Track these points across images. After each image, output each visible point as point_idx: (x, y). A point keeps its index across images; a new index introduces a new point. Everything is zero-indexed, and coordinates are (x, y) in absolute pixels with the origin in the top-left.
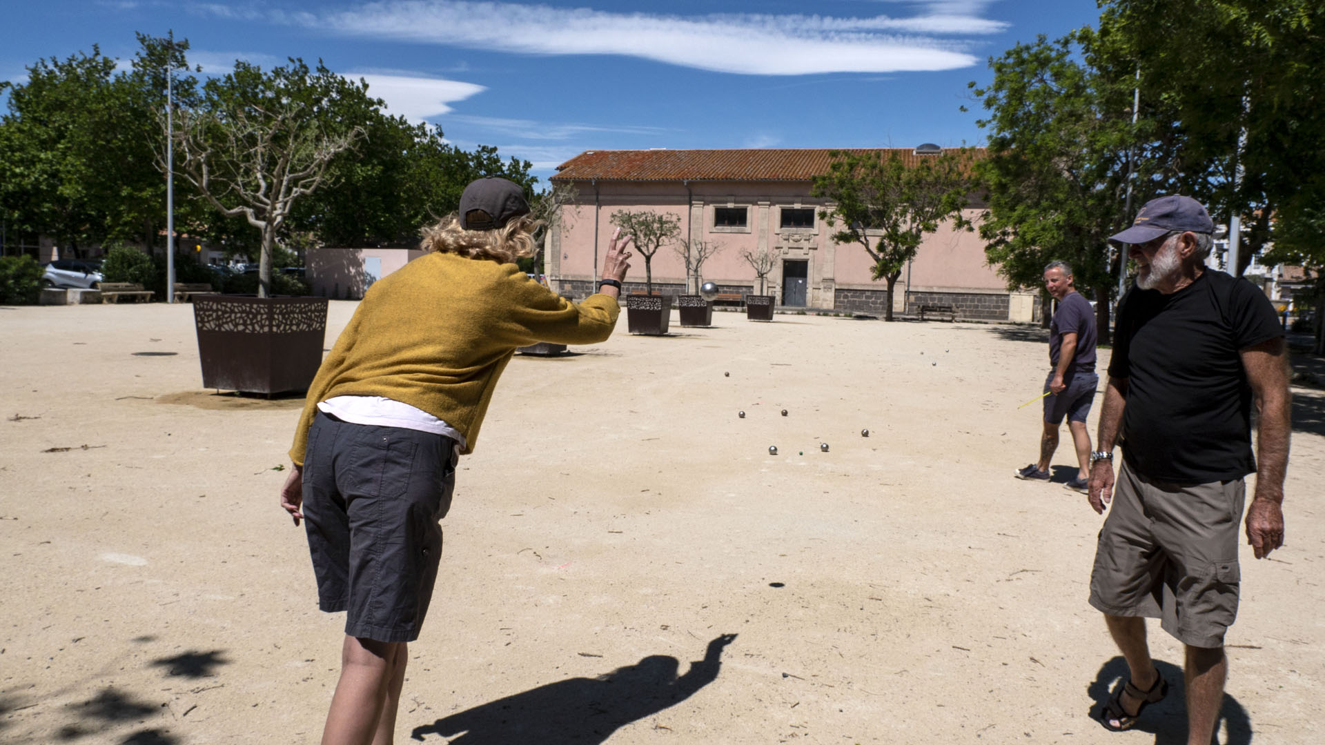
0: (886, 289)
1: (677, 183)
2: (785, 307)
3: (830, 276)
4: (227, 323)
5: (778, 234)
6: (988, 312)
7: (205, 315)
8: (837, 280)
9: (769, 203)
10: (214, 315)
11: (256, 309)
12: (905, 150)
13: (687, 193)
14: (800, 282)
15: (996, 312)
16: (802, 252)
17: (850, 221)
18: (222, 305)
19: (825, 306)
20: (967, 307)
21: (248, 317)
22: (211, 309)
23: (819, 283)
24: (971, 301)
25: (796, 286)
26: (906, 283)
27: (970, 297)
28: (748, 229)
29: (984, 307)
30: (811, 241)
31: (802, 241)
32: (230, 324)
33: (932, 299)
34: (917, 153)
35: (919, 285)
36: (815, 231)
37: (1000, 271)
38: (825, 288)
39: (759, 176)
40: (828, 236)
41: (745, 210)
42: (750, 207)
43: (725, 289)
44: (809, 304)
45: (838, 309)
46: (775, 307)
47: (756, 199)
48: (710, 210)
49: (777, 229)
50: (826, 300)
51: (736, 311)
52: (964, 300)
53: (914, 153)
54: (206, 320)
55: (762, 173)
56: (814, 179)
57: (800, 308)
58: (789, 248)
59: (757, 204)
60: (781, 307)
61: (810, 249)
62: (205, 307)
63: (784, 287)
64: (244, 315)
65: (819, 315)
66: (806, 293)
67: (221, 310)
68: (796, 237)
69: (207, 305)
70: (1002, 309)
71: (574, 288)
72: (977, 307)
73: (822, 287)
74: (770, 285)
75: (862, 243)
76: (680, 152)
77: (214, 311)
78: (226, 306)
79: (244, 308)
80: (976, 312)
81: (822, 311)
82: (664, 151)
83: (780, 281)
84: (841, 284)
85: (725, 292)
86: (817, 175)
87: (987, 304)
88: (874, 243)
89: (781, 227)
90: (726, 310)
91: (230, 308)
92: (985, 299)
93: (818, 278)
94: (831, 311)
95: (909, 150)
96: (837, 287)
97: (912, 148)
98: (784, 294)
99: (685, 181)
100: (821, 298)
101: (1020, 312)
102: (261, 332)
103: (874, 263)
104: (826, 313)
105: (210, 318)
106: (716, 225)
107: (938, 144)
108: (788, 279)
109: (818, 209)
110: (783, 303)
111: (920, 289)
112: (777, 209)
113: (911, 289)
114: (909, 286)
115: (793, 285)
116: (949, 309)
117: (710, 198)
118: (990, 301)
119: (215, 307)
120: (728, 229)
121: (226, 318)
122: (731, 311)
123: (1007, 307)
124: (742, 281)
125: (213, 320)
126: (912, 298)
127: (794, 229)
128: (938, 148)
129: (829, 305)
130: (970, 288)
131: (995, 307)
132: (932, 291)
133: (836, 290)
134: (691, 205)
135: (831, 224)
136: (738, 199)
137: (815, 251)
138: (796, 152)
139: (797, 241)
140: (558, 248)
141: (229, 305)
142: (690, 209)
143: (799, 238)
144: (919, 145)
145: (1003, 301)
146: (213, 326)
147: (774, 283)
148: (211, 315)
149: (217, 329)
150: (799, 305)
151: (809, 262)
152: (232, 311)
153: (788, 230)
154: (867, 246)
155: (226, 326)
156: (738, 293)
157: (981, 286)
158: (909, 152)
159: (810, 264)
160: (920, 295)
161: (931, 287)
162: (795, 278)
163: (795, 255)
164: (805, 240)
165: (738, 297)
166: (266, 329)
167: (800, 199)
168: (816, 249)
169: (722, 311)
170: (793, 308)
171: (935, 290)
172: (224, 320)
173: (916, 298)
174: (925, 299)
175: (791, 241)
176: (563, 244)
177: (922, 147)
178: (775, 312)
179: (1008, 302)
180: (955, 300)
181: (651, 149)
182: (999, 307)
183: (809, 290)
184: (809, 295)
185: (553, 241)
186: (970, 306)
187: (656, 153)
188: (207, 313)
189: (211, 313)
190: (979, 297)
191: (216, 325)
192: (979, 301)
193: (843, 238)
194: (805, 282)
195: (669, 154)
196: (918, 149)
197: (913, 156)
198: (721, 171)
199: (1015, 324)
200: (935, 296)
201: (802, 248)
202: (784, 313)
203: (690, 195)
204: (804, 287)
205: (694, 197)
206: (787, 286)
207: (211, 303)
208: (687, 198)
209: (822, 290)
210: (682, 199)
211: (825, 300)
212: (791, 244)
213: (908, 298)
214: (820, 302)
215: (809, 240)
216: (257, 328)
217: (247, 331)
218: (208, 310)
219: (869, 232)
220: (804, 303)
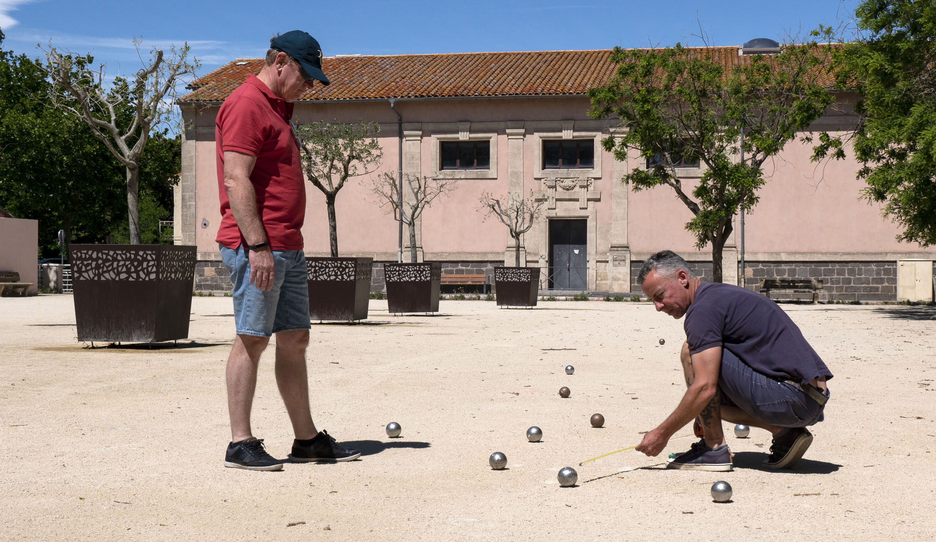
0: (711, 259)
1: (379, 103)
2: (554, 292)
3: (622, 241)
4: (108, 271)
5: (540, 179)
6: (865, 288)
7: (83, 264)
8: (633, 248)
9: (523, 131)
10: (94, 264)
11: (142, 256)
12: (725, 50)
13: (395, 118)
14: (576, 252)
15: (877, 289)
16: (577, 205)
17: (649, 153)
18: (103, 254)
19: (616, 289)
20: (832, 283)
21: (133, 265)
22: (91, 258)
23: (605, 253)
24: (838, 274)
25: (569, 259)
26: (740, 249)
27: (837, 266)
28: (492, 172)
29: (860, 281)
30: (591, 188)
31: (577, 189)
32: (111, 273)
33: (779, 272)
34: (744, 53)
35: (758, 251)
36: (595, 172)
37: (890, 209)
38: (615, 260)
39: (507, 89)
40: (617, 178)
41: (486, 144)
42: (494, 138)
43: (460, 267)
44: (592, 287)
45: (637, 293)
46: (540, 292)
47: (502, 125)
48: (432, 144)
49: (538, 172)
50: (619, 279)
51: (479, 299)
52: (827, 272)
53: (741, 53)
54: (84, 269)
55: (511, 85)
56: (593, 93)
57: (579, 292)
58: (557, 200)
59: (504, 133)
60: (548, 292)
61: (589, 200)
62: (83, 256)
63: (551, 261)
64: (127, 263)
65: (608, 300)
66: (586, 268)
67: (102, 259)
68: (568, 183)
69: (87, 253)
70: (886, 284)
71: (219, 272)
72: (848, 281)
73: (610, 258)
74: (529, 259)
75: (672, 185)
76: (383, 59)
77: (93, 260)
78: (108, 254)
79: (128, 255)
80: (847, 288)
81: (613, 295)
82: (357, 58)
83: (544, 252)
84: (639, 254)
85: (461, 272)
86: (595, 87)
87: (863, 276)
88: (689, 187)
89: (544, 168)
90: (463, 298)
91: (112, 257)
92: (860, 270)
93: (604, 246)
94: (627, 295)
95: (732, 49)
96: (634, 259)
97: (738, 46)
98: (551, 272)
99: (392, 101)
100: (610, 276)
101: (914, 287)
102: (147, 279)
103: (691, 216)
104: (619, 298)
105: (89, 268)
106: (441, 168)
107: (776, 40)
108: (556, 247)
109: (599, 138)
110: (551, 286)
111: (761, 258)
112: (535, 141)
113: (747, 258)
114: (743, 253)
115: (565, 258)
116: (808, 284)
117: (431, 127)
118: (867, 271)
119: (94, 255)
120: (461, 173)
121: (107, 267)
122: (470, 299)
123: (894, 281)
124: (485, 254)
125: (92, 269)
126: (749, 272)
127: (562, 172)
128: (776, 44)
129: (623, 285)
130: (836, 254)
131: (876, 281)
132: (779, 259)
133: (632, 262)
134: (401, 136)
135: (621, 156)
136: (476, 126)
137: (598, 203)
138: (562, 56)
139: (568, 189)
140: (193, 210)
141: (111, 253)
142: (401, 142)
143: (571, 184)
144: (747, 41)
145: (887, 272)
146: (92, 276)
147: (536, 254)
148: (91, 264)
149: (96, 278)
150: (575, 288)
151: (588, 220)
152: (115, 259)
153: (553, 173)
154: (679, 191)
155: (107, 275)
156: (481, 272)
157: (852, 250)
158: (733, 51)
159: (590, 224)
160: (760, 266)
161: (778, 254)
162: (567, 246)
163: (566, 210)
164: (581, 187)
165: (481, 279)
166: (153, 276)
167: (571, 124)
168: (599, 200)
169: (456, 299)
170: (565, 292)
171: (784, 258)
172: (105, 269)
173: (754, 271)
174: (769, 272)
175: (559, 188)
176: (200, 204)
177: (752, 43)
178: (539, 298)
179: (895, 272)
180: (813, 273)
181: (337, 56)
182: (881, 281)
183: (591, 264)
184: (591, 273)
185: (183, 199)
186: (838, 282)
187: (345, 61)
188: (85, 263)
189: (90, 262)
190: (850, 266)
191: (95, 275)
192: (851, 272)
193: (640, 180)
194: (584, 252)
195: (365, 63)
196: (745, 46)
197: (738, 57)
198: (447, 85)
199: (909, 303)
200: (783, 267)
201: (577, 200)
202: (554, 300)
203: (400, 123)
204: (583, 259)
205: (405, 125)
206: (556, 259)
207: (90, 252)
208: (396, 127)
209: (610, 264)
210: (387, 128)
211: (615, 279)
212: (560, 193)
213: (743, 272)
214: (608, 282)
215: (587, 186)
216: (142, 275)
217: (131, 279)
218: (86, 259)
219: (680, 172)
220: (584, 284)
